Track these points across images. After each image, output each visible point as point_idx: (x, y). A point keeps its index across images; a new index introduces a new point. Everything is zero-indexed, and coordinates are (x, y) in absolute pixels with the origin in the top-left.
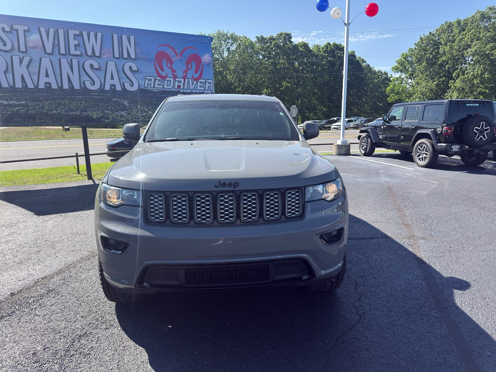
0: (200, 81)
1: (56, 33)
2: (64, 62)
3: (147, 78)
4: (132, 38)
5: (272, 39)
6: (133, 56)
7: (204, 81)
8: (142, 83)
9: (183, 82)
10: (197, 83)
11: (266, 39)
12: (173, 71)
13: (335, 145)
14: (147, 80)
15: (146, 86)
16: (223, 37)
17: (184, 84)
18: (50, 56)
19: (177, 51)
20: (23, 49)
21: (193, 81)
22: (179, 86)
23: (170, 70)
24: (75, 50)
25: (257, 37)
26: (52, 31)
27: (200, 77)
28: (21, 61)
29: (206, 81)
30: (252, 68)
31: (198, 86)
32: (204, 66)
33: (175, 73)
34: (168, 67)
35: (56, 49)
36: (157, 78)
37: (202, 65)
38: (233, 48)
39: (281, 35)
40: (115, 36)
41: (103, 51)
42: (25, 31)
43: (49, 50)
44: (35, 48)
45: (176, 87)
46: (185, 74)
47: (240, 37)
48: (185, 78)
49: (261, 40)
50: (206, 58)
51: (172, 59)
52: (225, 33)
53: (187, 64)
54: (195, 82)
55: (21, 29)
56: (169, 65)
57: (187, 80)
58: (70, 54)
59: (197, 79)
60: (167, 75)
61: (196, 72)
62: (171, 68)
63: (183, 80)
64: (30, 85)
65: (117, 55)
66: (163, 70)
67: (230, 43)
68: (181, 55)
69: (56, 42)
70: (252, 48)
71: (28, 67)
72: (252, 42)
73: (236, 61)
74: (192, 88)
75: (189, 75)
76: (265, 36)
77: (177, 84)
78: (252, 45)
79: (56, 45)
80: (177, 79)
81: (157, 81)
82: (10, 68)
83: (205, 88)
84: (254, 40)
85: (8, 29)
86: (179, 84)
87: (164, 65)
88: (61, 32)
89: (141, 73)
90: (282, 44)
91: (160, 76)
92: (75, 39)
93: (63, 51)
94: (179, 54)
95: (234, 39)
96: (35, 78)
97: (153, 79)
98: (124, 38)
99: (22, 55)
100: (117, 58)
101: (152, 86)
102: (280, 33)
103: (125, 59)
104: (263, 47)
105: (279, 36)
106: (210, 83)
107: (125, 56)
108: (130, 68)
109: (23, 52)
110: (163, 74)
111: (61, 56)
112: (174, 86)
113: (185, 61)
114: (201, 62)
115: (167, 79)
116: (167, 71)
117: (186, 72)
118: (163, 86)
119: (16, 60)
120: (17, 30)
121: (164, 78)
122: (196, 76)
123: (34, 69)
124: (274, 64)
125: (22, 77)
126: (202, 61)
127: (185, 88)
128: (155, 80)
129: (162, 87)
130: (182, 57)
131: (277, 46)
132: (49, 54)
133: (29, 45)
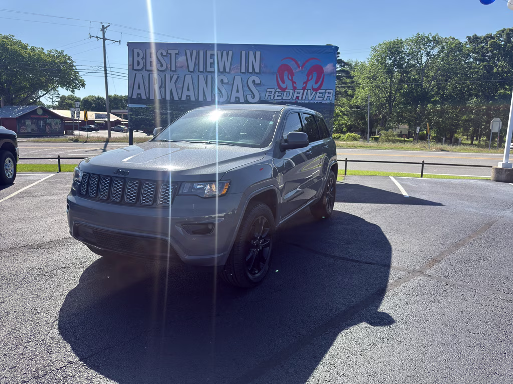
0: (320, 91)
1: (198, 54)
2: (201, 78)
3: (268, 90)
4: (258, 53)
5: (490, 37)
6: (257, 71)
7: (324, 91)
8: (263, 95)
9: (301, 94)
10: (316, 94)
11: (480, 38)
12: (293, 83)
13: (493, 169)
14: (267, 93)
15: (266, 98)
16: (421, 41)
17: (302, 95)
18: (191, 74)
19: (299, 63)
20: (173, 69)
21: (312, 91)
22: (297, 98)
23: (290, 82)
24: (211, 67)
25: (468, 37)
26: (195, 53)
27: (319, 88)
28: (171, 78)
29: (326, 91)
30: (456, 74)
31: (317, 97)
32: (325, 76)
33: (294, 85)
34: (289, 80)
35: (197, 67)
36: (277, 90)
37: (324, 75)
38: (435, 52)
39: (503, 32)
40: (244, 53)
41: (232, 68)
42: (176, 54)
43: (191, 69)
44: (182, 67)
45: (294, 99)
46: (304, 85)
47: (446, 39)
48: (304, 89)
49: (475, 40)
50: (328, 68)
51: (294, 71)
52: (427, 36)
53: (308, 76)
54: (314, 93)
55: (173, 52)
56: (290, 78)
57: (306, 91)
58: (206, 72)
59: (316, 90)
60: (286, 88)
61: (316, 83)
62: (292, 80)
63: (301, 91)
64: (176, 98)
65: (243, 71)
66: (283, 82)
67: (430, 46)
68: (302, 67)
69: (197, 62)
70: (460, 51)
71: (175, 83)
72: (460, 44)
73: (437, 67)
74: (310, 99)
75: (309, 86)
76: (479, 35)
77: (295, 95)
78: (459, 47)
79: (197, 64)
80: (296, 91)
81: (277, 93)
82: (164, 85)
83: (323, 98)
84: (464, 40)
85: (165, 54)
86: (298, 95)
87: (285, 78)
88: (201, 53)
89: (263, 86)
90: (503, 43)
91: (279, 87)
92: (211, 59)
93: (201, 70)
94: (301, 65)
95: (437, 41)
96: (180, 92)
97: (273, 91)
98: (252, 54)
99: (172, 74)
100: (243, 73)
101: (272, 98)
102: (502, 29)
103: (251, 73)
104: (475, 49)
105: (500, 34)
106: (329, 93)
107: (251, 71)
108: (254, 81)
109: (173, 71)
110: (283, 86)
111: (200, 74)
112: (292, 98)
113: (306, 72)
114: (323, 73)
115: (287, 91)
116: (288, 83)
117: (306, 83)
118: (282, 98)
119: (168, 77)
120: (171, 54)
121: (283, 90)
122: (315, 87)
123: (180, 85)
124: (489, 69)
125: (171, 91)
126: (324, 71)
127: (303, 99)
128: (275, 92)
129: (280, 98)
130: (303, 69)
131: (496, 46)
132: (191, 72)
133: (178, 65)
